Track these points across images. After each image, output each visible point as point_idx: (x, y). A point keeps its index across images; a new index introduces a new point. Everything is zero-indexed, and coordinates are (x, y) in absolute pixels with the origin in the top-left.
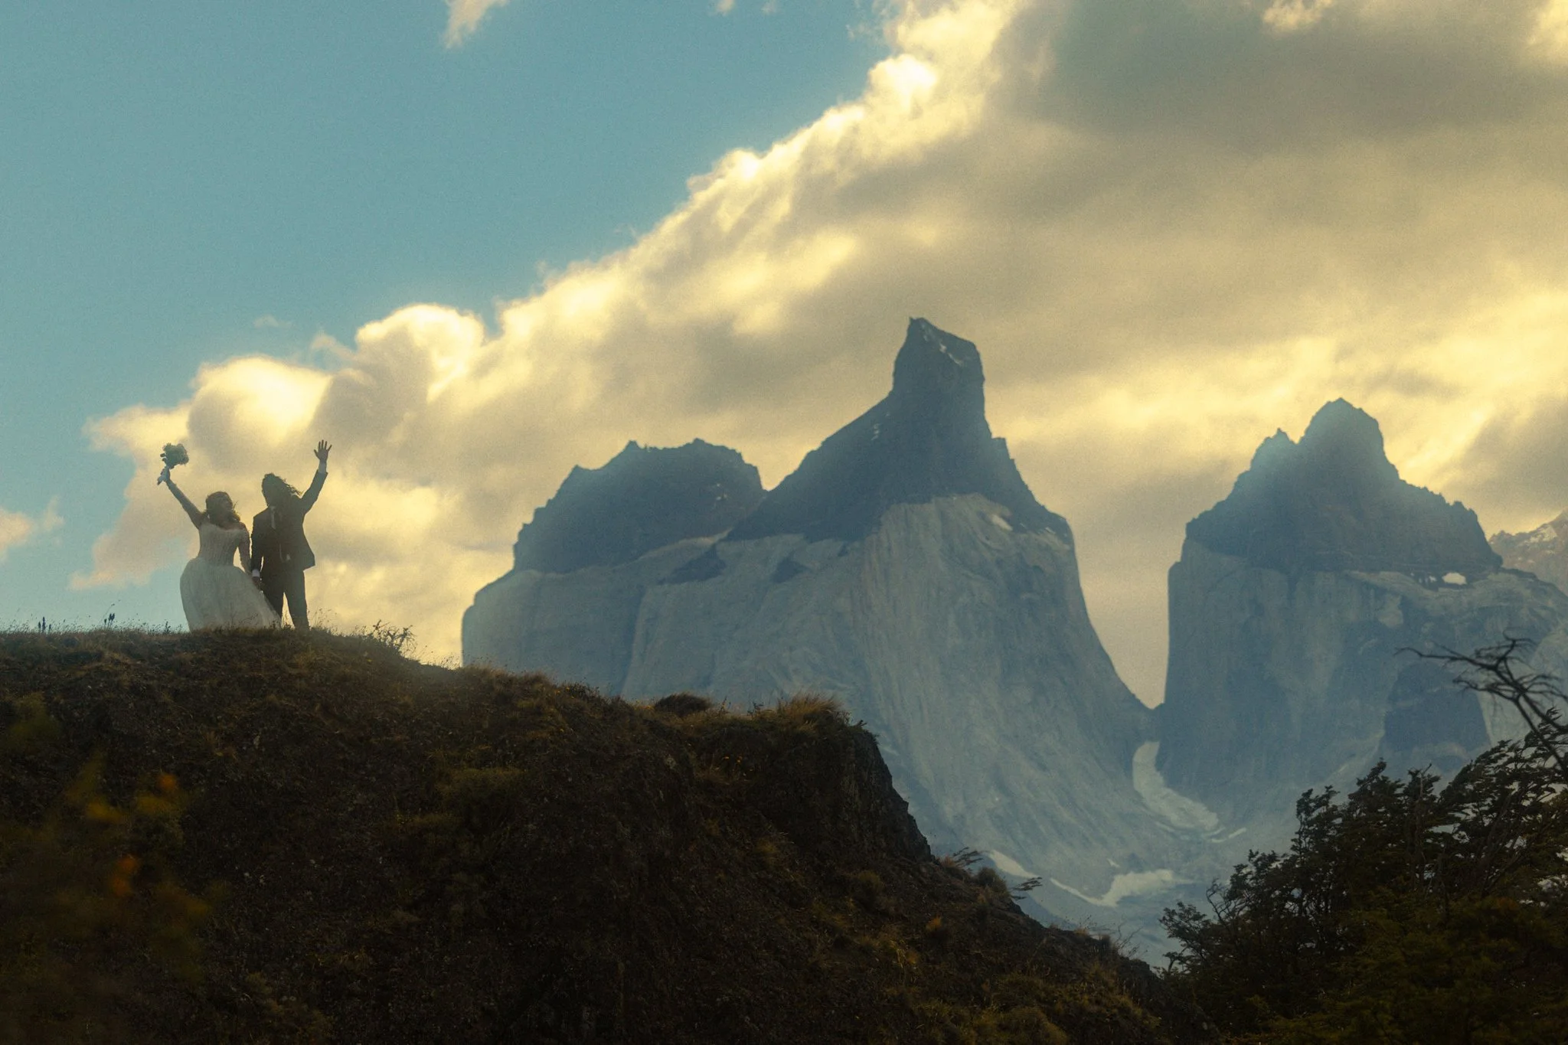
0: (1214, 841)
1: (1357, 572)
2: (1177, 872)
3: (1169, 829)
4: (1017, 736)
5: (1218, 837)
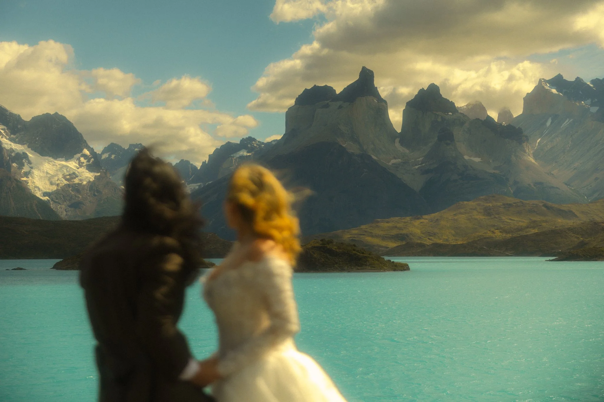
0: (408, 155)
1: (434, 112)
2: (402, 160)
3: (401, 152)
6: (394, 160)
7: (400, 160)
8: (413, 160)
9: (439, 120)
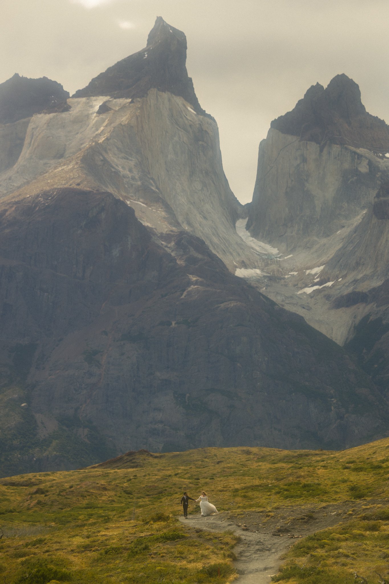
0: (278, 259)
1: (350, 147)
2: (262, 270)
3: (258, 253)
4: (194, 203)
5: (280, 258)
6: (243, 269)
7: (258, 271)
8: (295, 273)
9: (364, 169)
